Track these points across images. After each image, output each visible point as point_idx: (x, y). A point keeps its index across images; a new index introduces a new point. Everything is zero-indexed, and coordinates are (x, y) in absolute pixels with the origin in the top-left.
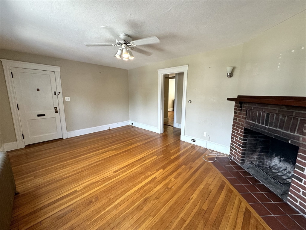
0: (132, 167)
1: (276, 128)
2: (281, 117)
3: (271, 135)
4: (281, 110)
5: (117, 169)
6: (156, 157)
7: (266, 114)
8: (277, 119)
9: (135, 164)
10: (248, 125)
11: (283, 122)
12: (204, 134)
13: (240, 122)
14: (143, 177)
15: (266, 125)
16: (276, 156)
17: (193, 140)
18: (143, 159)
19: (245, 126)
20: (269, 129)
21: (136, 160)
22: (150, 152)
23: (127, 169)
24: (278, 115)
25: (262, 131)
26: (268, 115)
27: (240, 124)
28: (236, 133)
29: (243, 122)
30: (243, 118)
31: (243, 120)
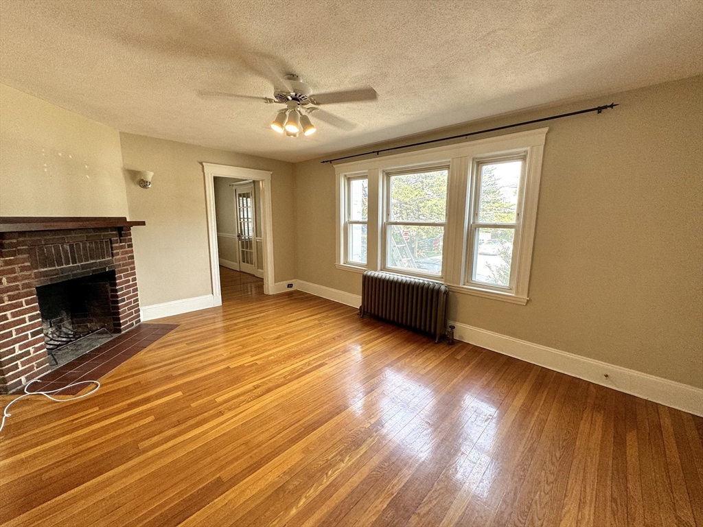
0: (292, 372)
1: (88, 261)
2: (88, 245)
3: (88, 272)
4: (89, 234)
6: (219, 400)
7: (68, 247)
8: (85, 248)
9: (282, 380)
10: (44, 277)
11: (91, 249)
13: (18, 283)
15: (74, 262)
18: (259, 391)
19: (36, 283)
20: (83, 267)
21: (280, 389)
24: (84, 244)
25: (74, 275)
26: (71, 247)
27: (20, 287)
28: (14, 315)
29: (25, 278)
30: (23, 269)
31: (25, 273)
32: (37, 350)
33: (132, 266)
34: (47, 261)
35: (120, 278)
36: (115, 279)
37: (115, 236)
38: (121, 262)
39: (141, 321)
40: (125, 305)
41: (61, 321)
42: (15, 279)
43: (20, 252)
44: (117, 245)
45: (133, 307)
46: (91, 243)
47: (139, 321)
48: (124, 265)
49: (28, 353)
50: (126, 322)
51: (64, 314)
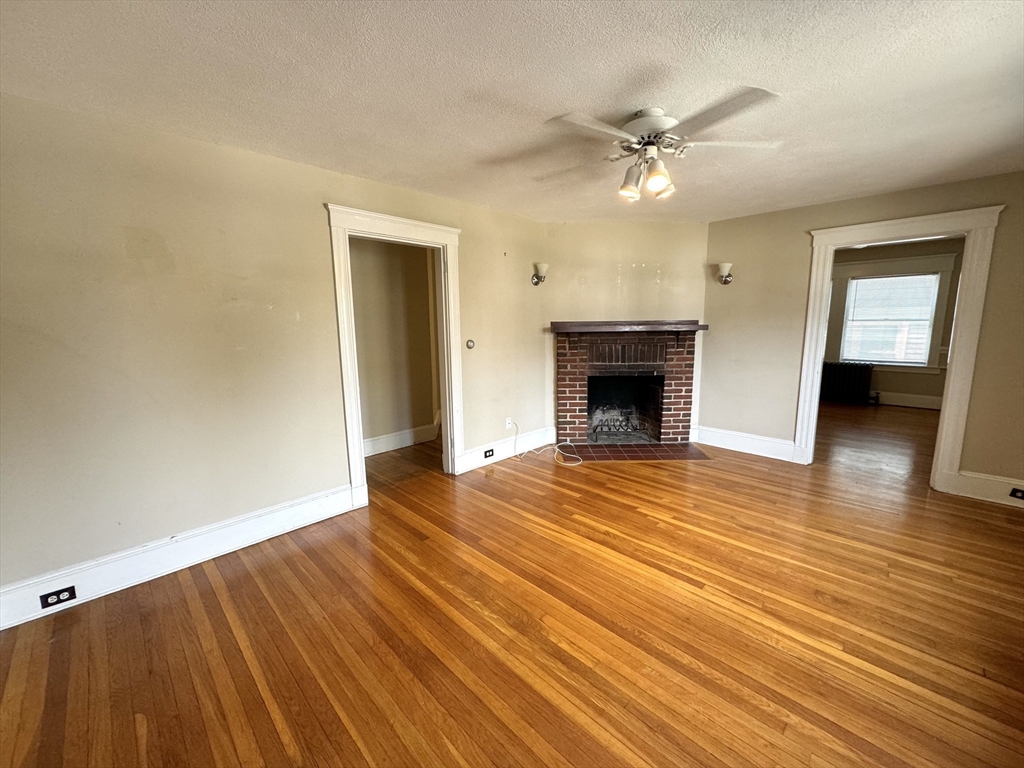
1: (637, 362)
2: (640, 347)
3: (634, 373)
4: (642, 337)
5: (680, 583)
7: (620, 347)
8: (636, 350)
10: (595, 369)
11: (642, 352)
12: (508, 422)
13: (576, 370)
14: (683, 533)
15: (623, 361)
16: (597, 408)
17: (488, 454)
19: (589, 373)
22: (543, 526)
23: (669, 562)
24: (636, 346)
25: (620, 372)
26: (623, 347)
27: (577, 374)
28: (570, 392)
29: (583, 367)
30: (582, 360)
31: (583, 364)
32: (581, 423)
33: (690, 375)
34: (601, 357)
35: (670, 385)
36: (663, 385)
37: (673, 340)
38: (674, 369)
39: (690, 440)
40: (671, 416)
41: (630, 413)
42: (575, 367)
43: (581, 348)
44: (673, 350)
45: (681, 421)
46: (643, 346)
47: (687, 439)
48: (677, 373)
49: (574, 423)
50: (668, 434)
51: (634, 409)
